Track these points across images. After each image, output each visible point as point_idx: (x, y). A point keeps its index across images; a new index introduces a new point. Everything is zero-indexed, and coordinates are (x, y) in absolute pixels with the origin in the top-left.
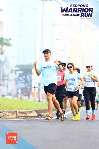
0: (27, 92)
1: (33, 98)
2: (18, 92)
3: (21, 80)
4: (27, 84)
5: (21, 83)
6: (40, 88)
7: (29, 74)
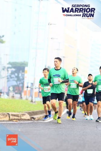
0: (19, 89)
1: (25, 96)
2: (9, 90)
3: (13, 78)
4: (19, 81)
5: (13, 80)
6: (33, 88)
7: (21, 71)
